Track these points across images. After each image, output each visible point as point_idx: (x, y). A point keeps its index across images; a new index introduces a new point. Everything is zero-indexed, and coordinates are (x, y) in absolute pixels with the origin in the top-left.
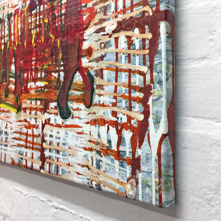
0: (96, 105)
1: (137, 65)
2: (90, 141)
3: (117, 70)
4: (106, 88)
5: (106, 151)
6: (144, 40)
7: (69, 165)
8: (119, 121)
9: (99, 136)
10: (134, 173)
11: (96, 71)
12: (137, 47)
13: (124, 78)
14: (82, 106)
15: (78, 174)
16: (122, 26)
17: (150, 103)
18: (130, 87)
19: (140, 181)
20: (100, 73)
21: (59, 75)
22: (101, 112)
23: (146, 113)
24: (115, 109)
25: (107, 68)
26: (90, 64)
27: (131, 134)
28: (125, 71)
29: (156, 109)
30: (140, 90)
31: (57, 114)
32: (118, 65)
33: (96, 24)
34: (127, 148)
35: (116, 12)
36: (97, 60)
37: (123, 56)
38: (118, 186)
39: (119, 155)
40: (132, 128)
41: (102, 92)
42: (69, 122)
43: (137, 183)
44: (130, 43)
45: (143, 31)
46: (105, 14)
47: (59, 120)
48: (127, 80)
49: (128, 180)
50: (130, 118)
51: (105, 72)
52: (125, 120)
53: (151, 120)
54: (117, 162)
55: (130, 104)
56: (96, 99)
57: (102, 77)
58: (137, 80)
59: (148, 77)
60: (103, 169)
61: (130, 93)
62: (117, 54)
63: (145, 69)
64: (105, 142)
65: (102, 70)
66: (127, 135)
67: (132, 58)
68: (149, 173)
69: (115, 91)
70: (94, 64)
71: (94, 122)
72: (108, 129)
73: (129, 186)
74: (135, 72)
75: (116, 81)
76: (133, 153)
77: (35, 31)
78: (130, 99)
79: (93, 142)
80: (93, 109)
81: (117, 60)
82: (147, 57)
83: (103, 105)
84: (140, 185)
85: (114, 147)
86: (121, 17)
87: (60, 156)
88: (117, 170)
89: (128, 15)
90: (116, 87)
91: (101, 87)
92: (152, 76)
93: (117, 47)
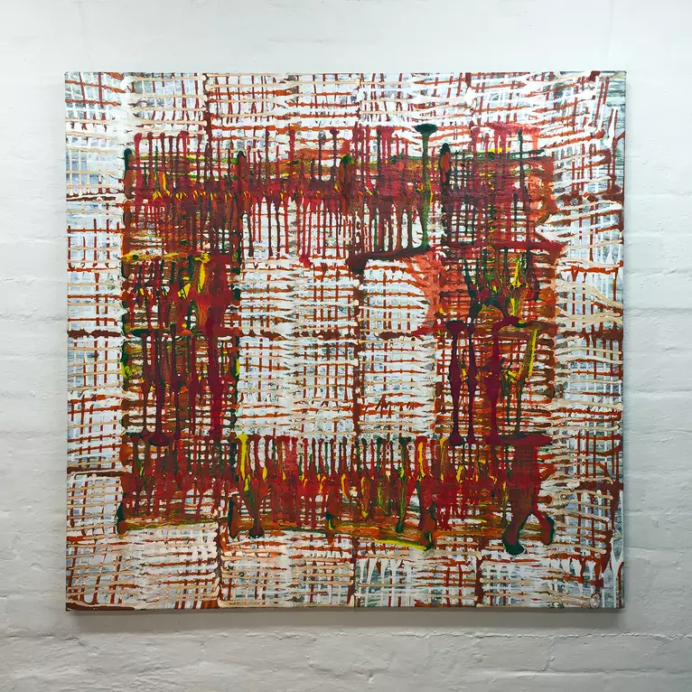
0: (557, 543)
1: (600, 516)
2: (550, 572)
3: (580, 518)
4: (568, 530)
5: (570, 577)
6: (606, 500)
7: (522, 594)
8: (583, 555)
9: (561, 567)
10: (597, 591)
11: (557, 516)
12: (600, 503)
13: (587, 524)
14: (539, 543)
15: (536, 600)
16: (583, 486)
17: (612, 542)
18: (593, 531)
19: (603, 595)
20: (562, 518)
21: (505, 516)
22: (562, 549)
23: (608, 548)
24: (578, 546)
25: (569, 515)
26: (549, 510)
27: (595, 563)
28: (588, 519)
29: (617, 546)
30: (603, 533)
31: (503, 551)
32: (581, 513)
33: (556, 479)
34: (591, 575)
35: (579, 474)
36: (558, 507)
37: (586, 508)
38: (582, 602)
39: (582, 580)
40: (595, 559)
41: (564, 533)
42: (520, 557)
43: (601, 596)
44: (593, 498)
45: (604, 493)
46: (566, 473)
47: (506, 556)
48: (591, 525)
49: (592, 596)
50: (593, 553)
51: (567, 518)
52: (588, 554)
53: (612, 553)
54: (581, 585)
55: (594, 543)
56: (557, 538)
57: (563, 521)
58: (600, 526)
59: (610, 525)
60: (565, 593)
61: (593, 534)
62: (579, 505)
63: (607, 519)
64: (568, 571)
65: (563, 516)
66: (591, 565)
67: (595, 510)
68: (611, 588)
69: (579, 532)
70: (554, 510)
71: (555, 557)
72: (571, 561)
73: (593, 600)
74: (597, 520)
75: (579, 525)
76: (597, 576)
77: (461, 468)
78: (593, 539)
79: (555, 572)
80: (554, 546)
81: (580, 510)
82: (609, 511)
83: (565, 543)
84: (603, 598)
85: (578, 574)
86: (583, 479)
87: (509, 588)
88: (581, 590)
89: (591, 479)
90: (579, 530)
91: (562, 529)
92: (613, 524)
93: (579, 500)
